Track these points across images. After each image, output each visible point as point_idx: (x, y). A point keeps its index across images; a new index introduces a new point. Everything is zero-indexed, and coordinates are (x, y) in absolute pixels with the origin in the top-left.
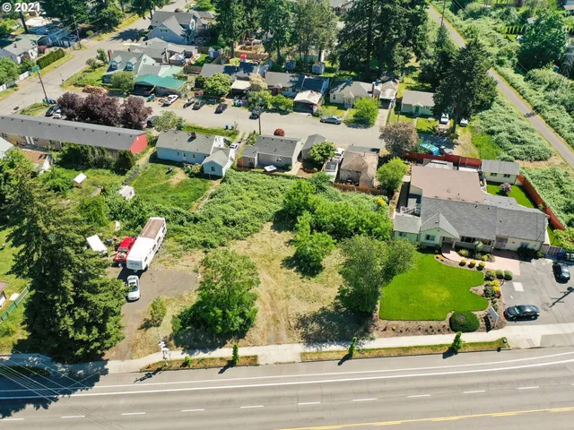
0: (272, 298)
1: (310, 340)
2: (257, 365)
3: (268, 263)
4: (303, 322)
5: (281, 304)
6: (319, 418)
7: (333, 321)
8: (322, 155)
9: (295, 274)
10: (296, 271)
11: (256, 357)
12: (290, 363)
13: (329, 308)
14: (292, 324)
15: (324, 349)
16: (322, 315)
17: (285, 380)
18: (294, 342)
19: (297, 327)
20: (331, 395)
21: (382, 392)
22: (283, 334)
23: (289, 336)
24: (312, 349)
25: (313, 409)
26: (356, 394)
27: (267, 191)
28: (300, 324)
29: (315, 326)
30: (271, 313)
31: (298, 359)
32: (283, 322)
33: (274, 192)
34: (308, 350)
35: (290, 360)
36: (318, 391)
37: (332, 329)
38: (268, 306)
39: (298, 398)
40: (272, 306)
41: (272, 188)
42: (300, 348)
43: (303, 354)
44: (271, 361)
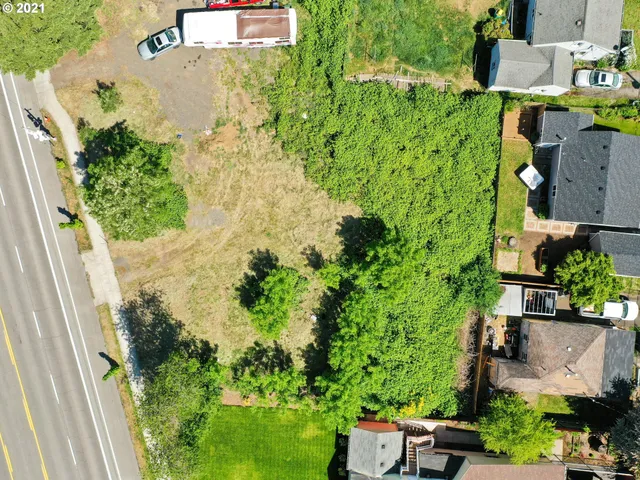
0: (185, 251)
1: (129, 313)
2: (80, 253)
3: (257, 229)
4: (151, 301)
5: (177, 265)
6: (19, 338)
7: (162, 340)
8: (571, 282)
9: (242, 276)
10: (246, 276)
11: (90, 247)
12: (92, 293)
13: (184, 334)
14: (146, 286)
15: (120, 333)
16: (170, 325)
17: (65, 289)
18: (123, 292)
19: (142, 294)
20: (53, 349)
21: (70, 409)
22: (132, 276)
23: (130, 284)
24: (116, 318)
25: (31, 330)
26: (60, 378)
27: (439, 191)
28: (146, 297)
29: (149, 318)
30: (160, 254)
31: (99, 300)
32: (149, 273)
33: (437, 203)
34: (113, 312)
35: (96, 290)
36: (56, 332)
37: (149, 341)
38: (171, 248)
39: (41, 311)
40: (170, 254)
41: (447, 198)
42: (116, 300)
43: (107, 307)
44: (89, 268)
